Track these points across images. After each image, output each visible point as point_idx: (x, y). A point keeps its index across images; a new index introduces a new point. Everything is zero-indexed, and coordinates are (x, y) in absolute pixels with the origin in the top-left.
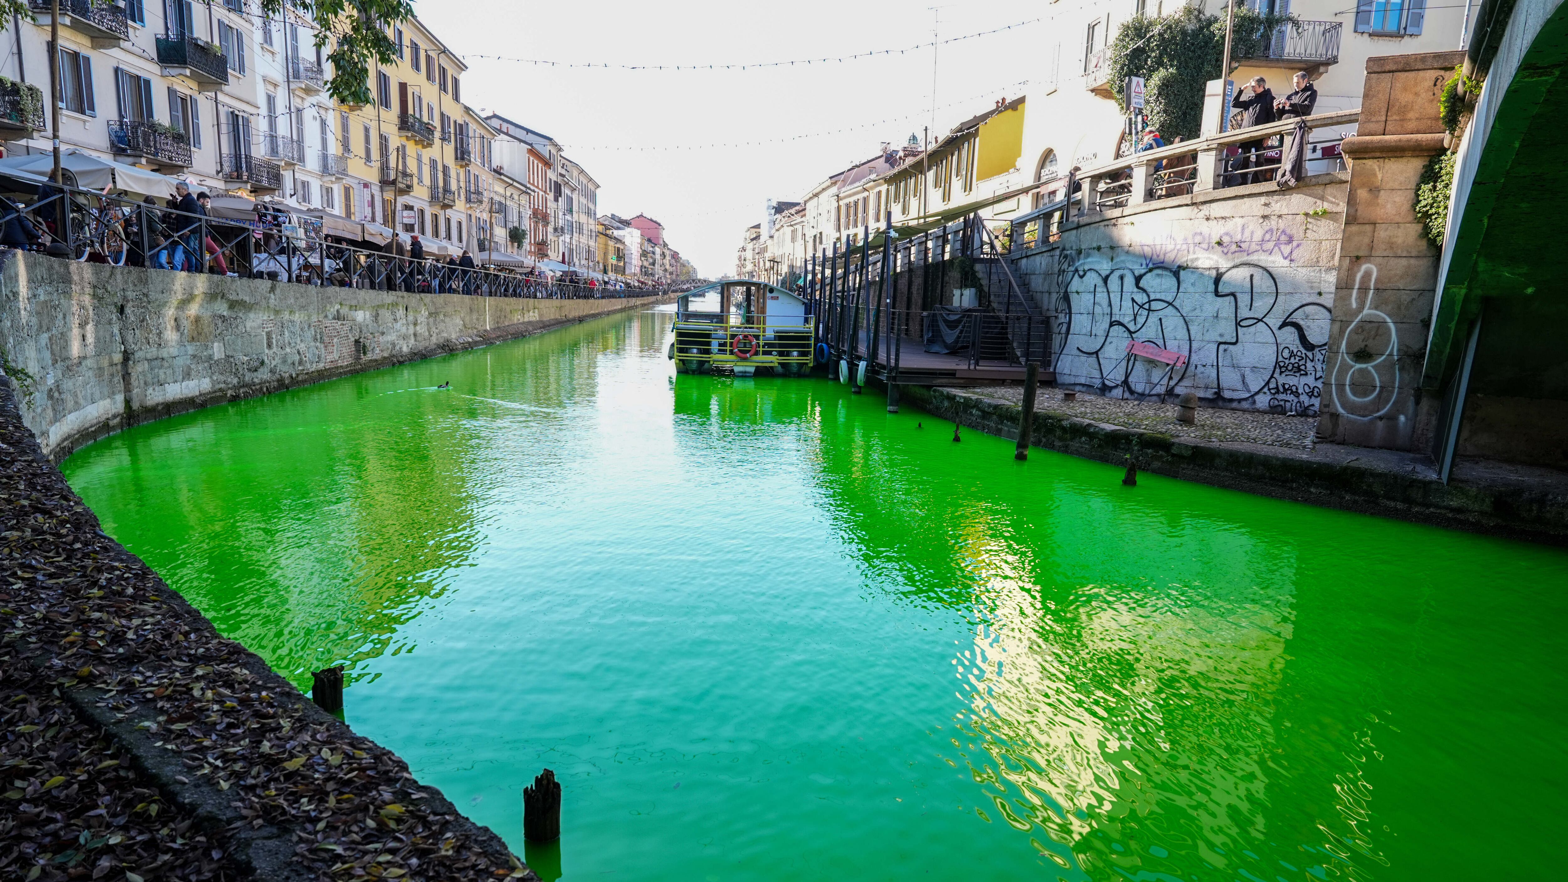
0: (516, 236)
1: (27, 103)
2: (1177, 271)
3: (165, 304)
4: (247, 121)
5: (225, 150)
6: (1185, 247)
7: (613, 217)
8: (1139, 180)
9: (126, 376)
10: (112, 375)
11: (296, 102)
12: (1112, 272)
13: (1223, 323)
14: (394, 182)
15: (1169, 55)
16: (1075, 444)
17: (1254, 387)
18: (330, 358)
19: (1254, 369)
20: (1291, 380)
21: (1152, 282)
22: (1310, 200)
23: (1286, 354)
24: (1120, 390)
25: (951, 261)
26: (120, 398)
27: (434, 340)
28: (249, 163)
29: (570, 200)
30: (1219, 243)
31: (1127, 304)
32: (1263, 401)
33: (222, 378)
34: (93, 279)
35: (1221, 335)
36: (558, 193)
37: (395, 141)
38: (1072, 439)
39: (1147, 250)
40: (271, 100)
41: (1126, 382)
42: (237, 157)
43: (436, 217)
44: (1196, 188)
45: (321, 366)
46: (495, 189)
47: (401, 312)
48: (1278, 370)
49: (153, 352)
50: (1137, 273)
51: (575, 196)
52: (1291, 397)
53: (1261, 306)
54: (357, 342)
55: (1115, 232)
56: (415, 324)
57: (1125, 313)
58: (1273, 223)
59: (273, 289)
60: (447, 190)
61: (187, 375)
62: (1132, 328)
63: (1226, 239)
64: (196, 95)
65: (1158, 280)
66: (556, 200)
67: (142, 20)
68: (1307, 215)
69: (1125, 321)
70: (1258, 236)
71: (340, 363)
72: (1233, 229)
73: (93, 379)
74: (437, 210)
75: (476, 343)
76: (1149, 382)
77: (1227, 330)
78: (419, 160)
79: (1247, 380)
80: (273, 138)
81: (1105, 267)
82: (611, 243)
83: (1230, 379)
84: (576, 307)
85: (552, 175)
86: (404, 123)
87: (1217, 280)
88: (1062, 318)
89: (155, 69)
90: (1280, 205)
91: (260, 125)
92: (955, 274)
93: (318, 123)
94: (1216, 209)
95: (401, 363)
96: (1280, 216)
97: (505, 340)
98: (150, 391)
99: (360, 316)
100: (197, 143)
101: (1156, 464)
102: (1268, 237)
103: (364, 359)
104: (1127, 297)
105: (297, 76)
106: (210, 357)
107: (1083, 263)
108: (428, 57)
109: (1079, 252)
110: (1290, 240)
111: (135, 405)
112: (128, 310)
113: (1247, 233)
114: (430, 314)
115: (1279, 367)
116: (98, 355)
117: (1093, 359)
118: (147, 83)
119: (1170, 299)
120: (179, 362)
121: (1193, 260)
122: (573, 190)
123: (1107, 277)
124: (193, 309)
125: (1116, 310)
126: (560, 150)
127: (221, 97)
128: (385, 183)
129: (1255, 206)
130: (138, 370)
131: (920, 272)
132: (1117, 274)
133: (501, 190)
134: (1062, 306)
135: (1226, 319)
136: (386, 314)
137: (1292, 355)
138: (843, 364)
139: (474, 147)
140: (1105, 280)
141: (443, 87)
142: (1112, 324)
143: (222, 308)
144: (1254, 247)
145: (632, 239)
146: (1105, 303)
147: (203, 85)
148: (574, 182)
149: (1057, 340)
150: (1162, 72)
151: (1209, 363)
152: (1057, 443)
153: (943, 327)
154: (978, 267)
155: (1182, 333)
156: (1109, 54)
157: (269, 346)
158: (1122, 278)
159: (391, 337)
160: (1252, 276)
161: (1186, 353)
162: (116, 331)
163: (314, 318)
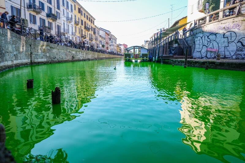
0: (103, 46)
1: (25, 22)
2: (216, 34)
3: (38, 46)
4: (60, 27)
5: (57, 31)
6: (217, 30)
7: (119, 44)
8: (208, 19)
9: (31, 56)
10: (28, 56)
11: (68, 24)
12: (203, 36)
13: (225, 43)
14: (83, 37)
15: (213, 3)
16: (196, 65)
17: (232, 55)
18: (68, 58)
19: (232, 51)
20: (240, 53)
21: (210, 37)
22: (243, 18)
23: (239, 48)
24: (205, 57)
25: (173, 40)
26: (30, 60)
27: (86, 58)
28: (60, 33)
29: (112, 41)
30: (224, 28)
31: (206, 42)
32: (234, 57)
33: (48, 59)
34: (25, 39)
35: (225, 45)
36: (110, 40)
37: (84, 30)
38: (195, 64)
39: (210, 31)
40: (64, 23)
41: (206, 56)
42: (58, 31)
43: (90, 43)
44: (219, 19)
45: (66, 59)
46: (100, 39)
47: (81, 53)
48: (237, 51)
49: (36, 53)
50: (208, 36)
51: (113, 40)
52: (240, 56)
53: (233, 39)
54: (73, 56)
55: (203, 29)
56: (83, 55)
57: (206, 43)
58: (235, 23)
59: (58, 46)
60: (92, 38)
61: (42, 58)
62: (207, 46)
63: (225, 27)
64: (52, 22)
65: (212, 36)
66: (110, 41)
67: (44, 10)
68: (242, 20)
69: (206, 45)
70: (232, 26)
71: (70, 59)
72: (227, 25)
73: (24, 56)
74: (90, 41)
75: (94, 59)
76: (211, 56)
77: (226, 44)
78: (88, 33)
79: (231, 53)
80: (64, 29)
81: (201, 35)
82: (119, 48)
83: (227, 54)
84: (112, 56)
85: (109, 37)
86: (85, 28)
87: (224, 35)
88: (194, 46)
89: (46, 18)
90: (236, 19)
91: (62, 27)
92: (174, 42)
93: (71, 27)
94: (223, 22)
95: (80, 61)
96: (236, 21)
97: (99, 59)
98: (35, 59)
99: (73, 52)
100: (52, 29)
101: (212, 67)
102: (234, 26)
103: (74, 59)
104: (206, 40)
105: (68, 19)
106: (46, 56)
107: (197, 35)
108: (89, 18)
109: (197, 33)
110: (239, 26)
111: (33, 61)
112: (32, 46)
113: (230, 25)
114: (86, 54)
115: (237, 50)
116: (26, 52)
117: (200, 53)
118: (45, 20)
119: (214, 39)
120: (41, 55)
121: (219, 32)
122: (113, 39)
123: (202, 37)
124: (44, 47)
125: (204, 43)
126: (111, 33)
127: (56, 23)
128: (82, 37)
129: (231, 20)
130: (33, 56)
131: (168, 43)
132: (204, 36)
133: (101, 39)
134: (193, 44)
135: (226, 42)
136: (78, 53)
137: (240, 48)
138: (154, 58)
139: (97, 32)
140: (202, 38)
141: (92, 22)
142: (203, 46)
143: (49, 48)
144: (231, 28)
145: (122, 47)
146: (202, 42)
147: (53, 21)
148: (113, 38)
149: (193, 50)
150: (212, 6)
151: (223, 50)
152: (192, 65)
153: (172, 51)
154: (178, 40)
155: (217, 46)
156: (202, 4)
157: (57, 55)
158: (205, 37)
159: (79, 56)
160: (231, 33)
161: (218, 49)
162: (29, 49)
163: (65, 52)
